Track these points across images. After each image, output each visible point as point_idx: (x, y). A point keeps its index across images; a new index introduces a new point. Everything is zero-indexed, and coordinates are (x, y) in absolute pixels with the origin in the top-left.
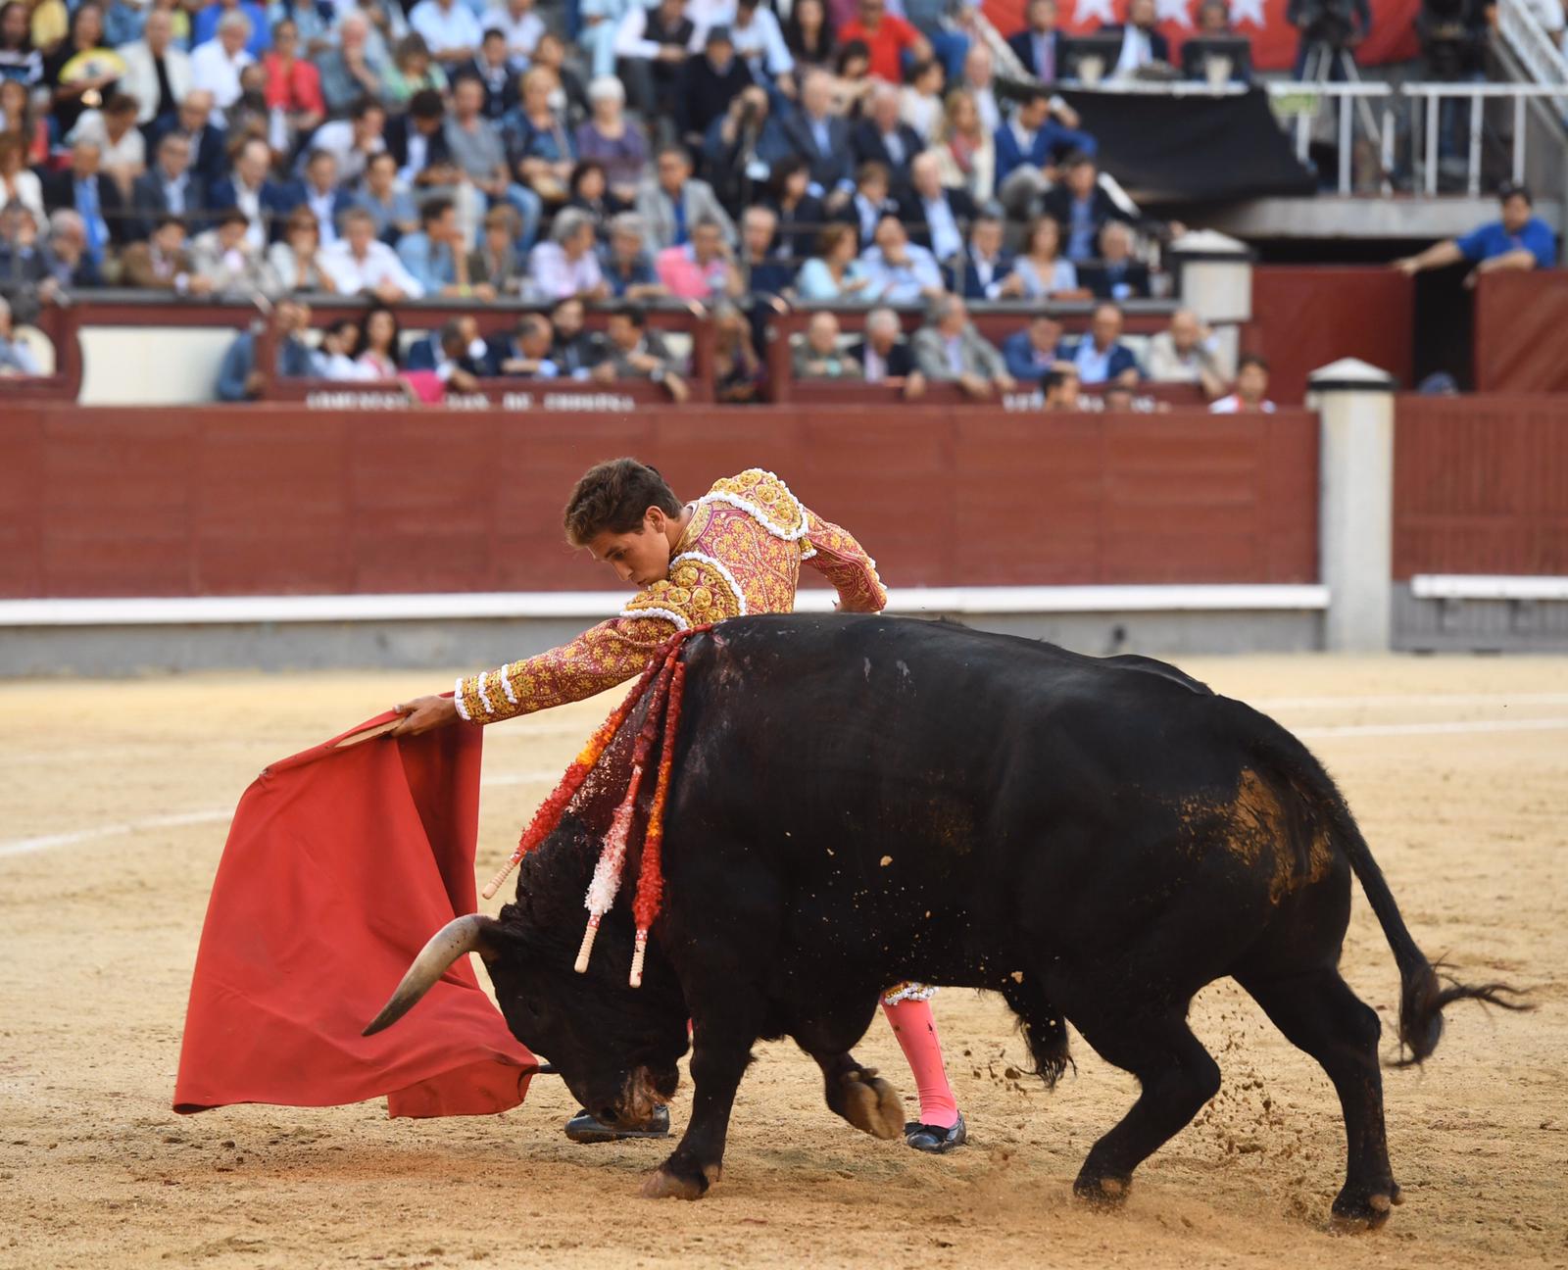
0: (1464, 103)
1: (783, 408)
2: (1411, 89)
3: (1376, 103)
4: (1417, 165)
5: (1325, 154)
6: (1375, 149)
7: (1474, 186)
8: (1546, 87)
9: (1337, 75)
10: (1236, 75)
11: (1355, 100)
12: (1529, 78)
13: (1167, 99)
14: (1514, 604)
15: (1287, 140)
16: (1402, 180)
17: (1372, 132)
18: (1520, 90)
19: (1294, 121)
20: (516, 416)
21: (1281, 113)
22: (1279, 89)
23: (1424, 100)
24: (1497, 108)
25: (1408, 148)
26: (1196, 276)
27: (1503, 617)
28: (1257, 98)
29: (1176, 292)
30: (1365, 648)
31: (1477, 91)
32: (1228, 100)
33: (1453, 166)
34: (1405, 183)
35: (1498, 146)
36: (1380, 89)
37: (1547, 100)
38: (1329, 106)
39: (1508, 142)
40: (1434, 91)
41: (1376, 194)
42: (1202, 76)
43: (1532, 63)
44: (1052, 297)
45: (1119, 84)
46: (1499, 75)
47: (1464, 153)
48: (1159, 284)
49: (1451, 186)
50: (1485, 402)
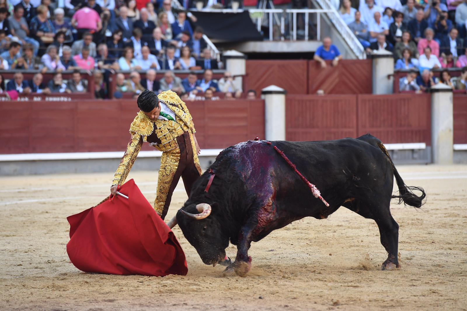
0: (303, 14)
1: (114, 100)
2: (289, 11)
3: (279, 15)
4: (291, 32)
5: (265, 29)
6: (279, 27)
7: (307, 38)
8: (325, 10)
9: (268, 7)
10: (240, 7)
11: (273, 14)
12: (321, 8)
13: (221, 14)
15: (255, 26)
16: (287, 36)
17: (278, 23)
18: (318, 11)
19: (257, 20)
20: (37, 102)
21: (253, 17)
22: (252, 11)
23: (292, 14)
24: (312, 16)
25: (288, 27)
26: (230, 62)
28: (246, 13)
29: (225, 67)
31: (307, 11)
32: (238, 14)
33: (301, 32)
34: (288, 37)
35: (313, 27)
36: (280, 11)
37: (326, 14)
38: (266, 16)
39: (316, 26)
40: (295, 11)
41: (280, 40)
42: (231, 7)
43: (322, 4)
44: (190, 68)
45: (207, 10)
46: (313, 7)
47: (304, 29)
49: (300, 38)
50: (310, 97)
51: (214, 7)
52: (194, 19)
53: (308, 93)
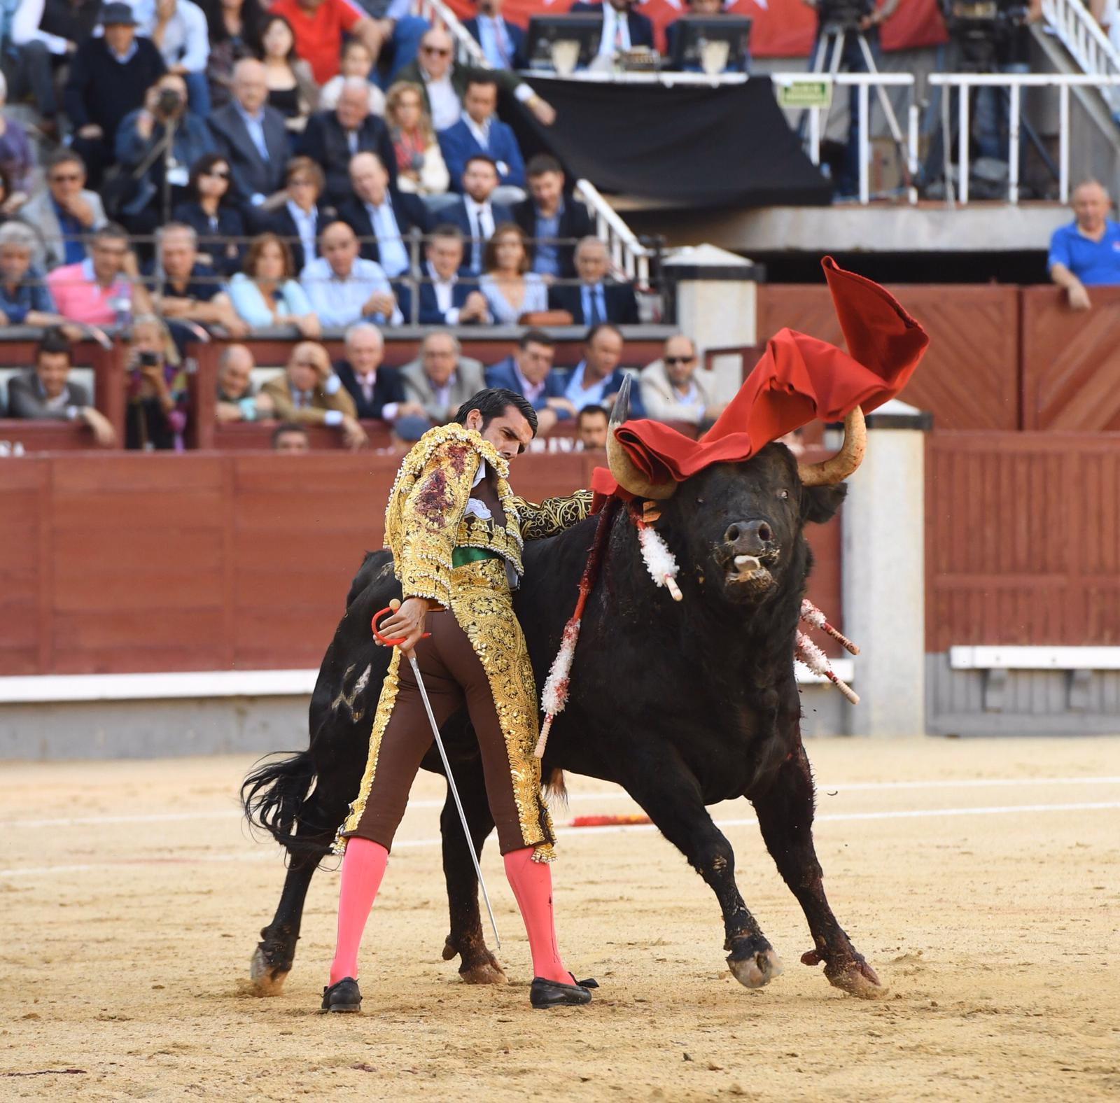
0: (1000, 94)
2: (936, 79)
3: (900, 96)
4: (949, 169)
6: (898, 148)
7: (1014, 193)
8: (1093, 77)
9: (853, 62)
10: (734, 63)
11: (872, 90)
12: (1077, 69)
13: (658, 87)
14: (1068, 675)
15: (797, 139)
16: (930, 185)
17: (897, 133)
18: (1064, 80)
19: (804, 116)
21: (789, 106)
22: (783, 78)
23: (955, 90)
24: (1037, 99)
25: (935, 150)
26: (691, 294)
27: (1055, 692)
28: (762, 88)
29: (670, 316)
30: (899, 732)
31: (1016, 80)
32: (725, 89)
33: (988, 169)
34: (935, 189)
35: (1039, 147)
36: (905, 79)
37: (1094, 91)
38: (844, 101)
40: (965, 81)
41: (903, 201)
42: (696, 65)
43: (1077, 49)
44: (524, 319)
45: (599, 73)
46: (1038, 63)
47: (1004, 155)
48: (648, 305)
49: (985, 193)
50: (1030, 441)
51: (624, 61)
52: (545, 112)
53: (1020, 426)
